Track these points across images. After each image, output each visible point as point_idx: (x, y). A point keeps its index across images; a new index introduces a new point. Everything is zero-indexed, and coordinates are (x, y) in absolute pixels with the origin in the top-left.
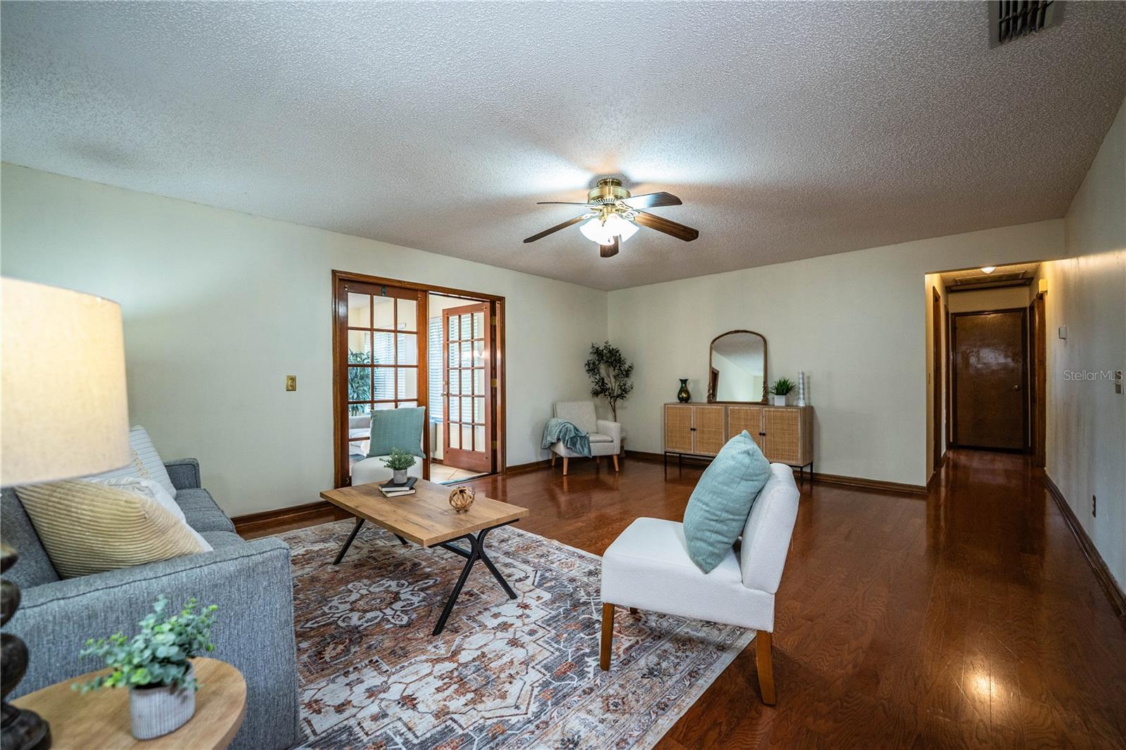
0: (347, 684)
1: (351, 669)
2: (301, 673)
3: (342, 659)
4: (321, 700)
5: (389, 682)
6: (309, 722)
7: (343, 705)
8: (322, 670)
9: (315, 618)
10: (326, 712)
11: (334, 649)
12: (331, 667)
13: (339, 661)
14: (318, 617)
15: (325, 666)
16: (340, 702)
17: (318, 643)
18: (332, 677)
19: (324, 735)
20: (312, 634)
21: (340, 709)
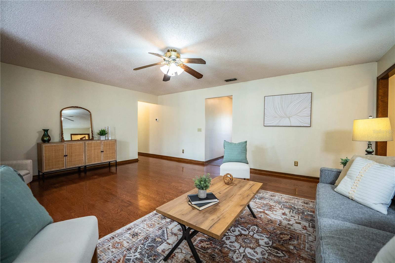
0: (292, 226)
1: (287, 228)
2: (301, 239)
3: (286, 232)
4: (302, 228)
5: (283, 219)
6: (309, 226)
7: (298, 223)
8: (294, 234)
9: (275, 256)
10: (303, 225)
11: (284, 237)
12: (291, 233)
13: (287, 233)
14: (274, 255)
15: (292, 235)
16: (298, 224)
17: (286, 243)
18: (294, 230)
19: (308, 222)
20: (285, 249)
21: (300, 223)
